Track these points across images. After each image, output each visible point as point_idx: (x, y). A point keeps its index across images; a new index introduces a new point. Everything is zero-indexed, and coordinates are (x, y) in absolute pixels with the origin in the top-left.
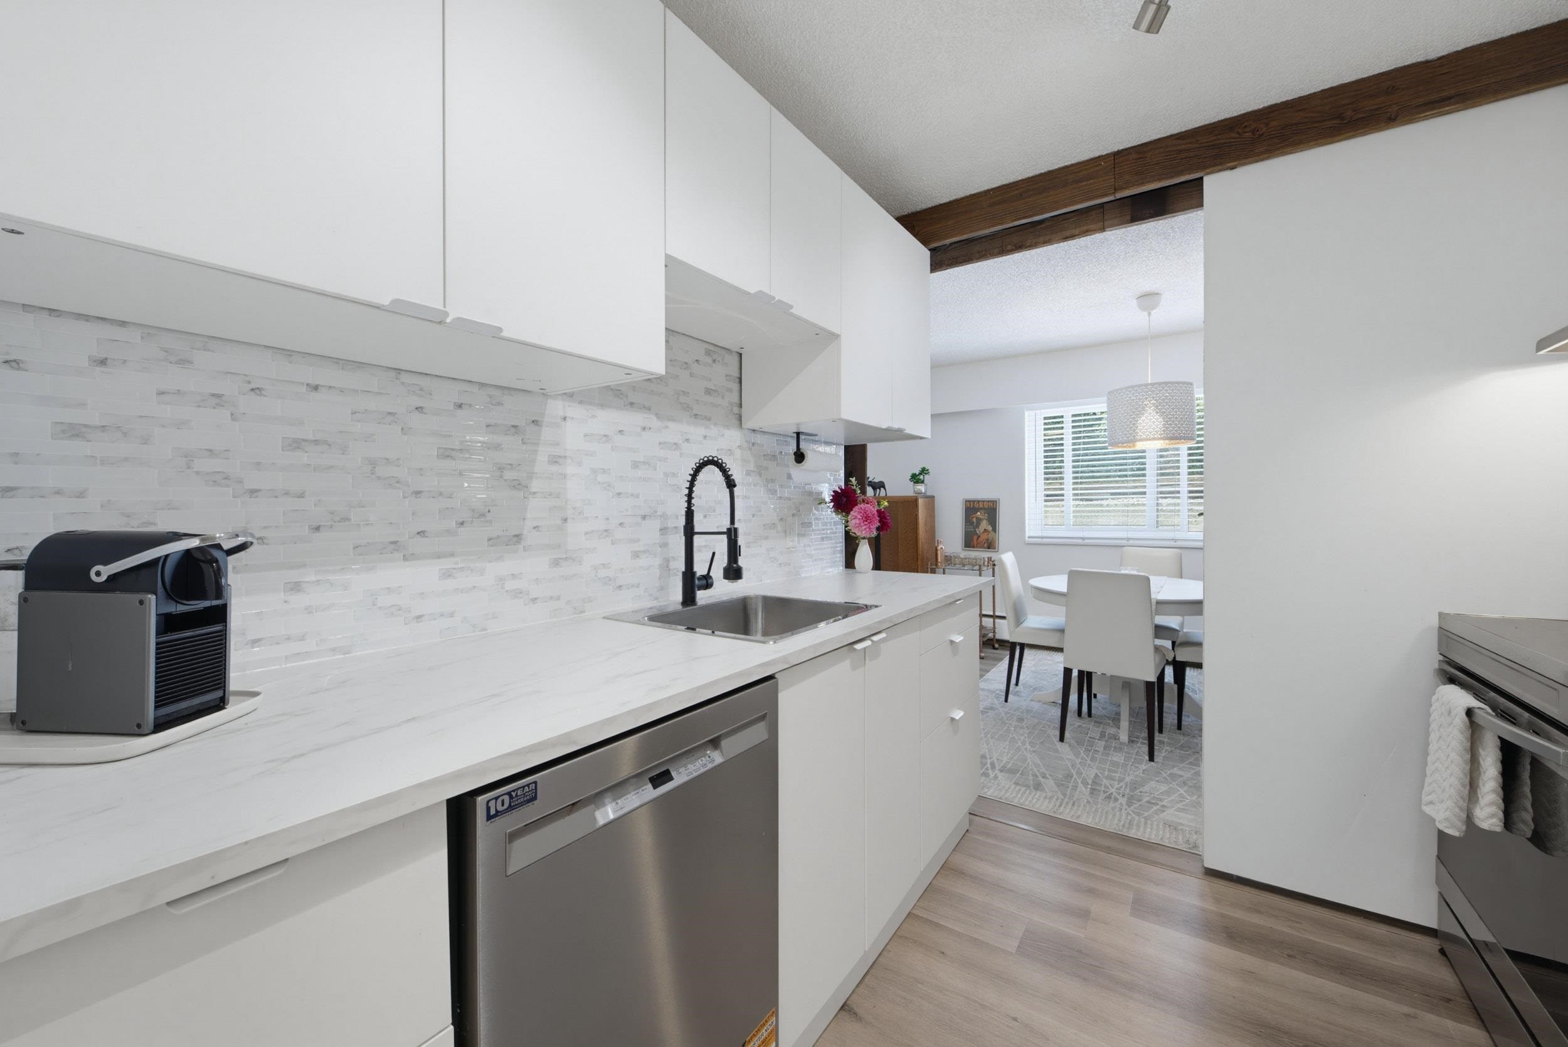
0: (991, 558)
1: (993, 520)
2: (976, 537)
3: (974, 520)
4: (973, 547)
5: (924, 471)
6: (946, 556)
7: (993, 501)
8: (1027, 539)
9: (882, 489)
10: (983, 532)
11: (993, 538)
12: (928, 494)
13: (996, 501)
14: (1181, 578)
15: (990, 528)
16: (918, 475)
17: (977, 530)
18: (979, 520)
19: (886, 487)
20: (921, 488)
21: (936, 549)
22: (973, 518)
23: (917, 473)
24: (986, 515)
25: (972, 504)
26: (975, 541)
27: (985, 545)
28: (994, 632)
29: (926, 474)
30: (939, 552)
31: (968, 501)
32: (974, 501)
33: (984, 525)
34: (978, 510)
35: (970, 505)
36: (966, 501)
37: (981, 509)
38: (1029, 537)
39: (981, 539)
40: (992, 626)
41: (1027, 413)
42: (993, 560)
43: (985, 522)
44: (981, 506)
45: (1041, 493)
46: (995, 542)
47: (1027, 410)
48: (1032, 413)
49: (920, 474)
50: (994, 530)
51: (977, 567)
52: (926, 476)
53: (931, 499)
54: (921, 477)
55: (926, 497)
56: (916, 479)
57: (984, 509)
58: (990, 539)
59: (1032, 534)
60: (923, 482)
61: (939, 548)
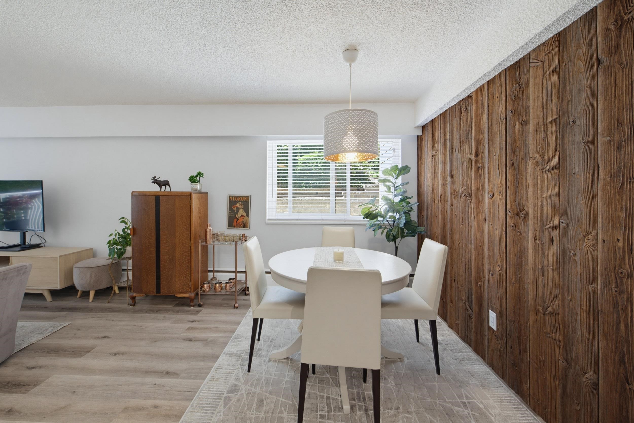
0: (244, 234)
1: (247, 209)
2: (236, 220)
3: (235, 209)
4: (234, 227)
5: (200, 174)
6: (214, 234)
7: (247, 197)
8: (267, 221)
9: (167, 186)
10: (240, 217)
11: (246, 222)
12: (203, 191)
13: (249, 197)
14: (355, 247)
15: (245, 214)
16: (195, 177)
17: (236, 215)
18: (238, 209)
19: (170, 185)
20: (198, 186)
21: (206, 231)
22: (234, 207)
23: (195, 176)
24: (243, 205)
25: (233, 198)
26: (235, 222)
27: (242, 226)
28: (246, 284)
29: (201, 176)
30: (208, 232)
31: (231, 196)
32: (235, 197)
33: (241, 212)
34: (237, 202)
35: (232, 199)
36: (230, 196)
37: (239, 201)
38: (269, 220)
39: (239, 221)
40: (245, 280)
41: (268, 142)
42: (246, 235)
43: (241, 210)
44: (239, 199)
45: (276, 192)
46: (248, 223)
47: (268, 140)
48: (271, 142)
49: (197, 176)
50: (247, 215)
51: (234, 243)
52: (201, 178)
53: (204, 196)
54: (198, 179)
55: (200, 193)
56: (193, 180)
57: (241, 201)
58: (245, 222)
59: (271, 218)
60: (198, 182)
61: (208, 230)
